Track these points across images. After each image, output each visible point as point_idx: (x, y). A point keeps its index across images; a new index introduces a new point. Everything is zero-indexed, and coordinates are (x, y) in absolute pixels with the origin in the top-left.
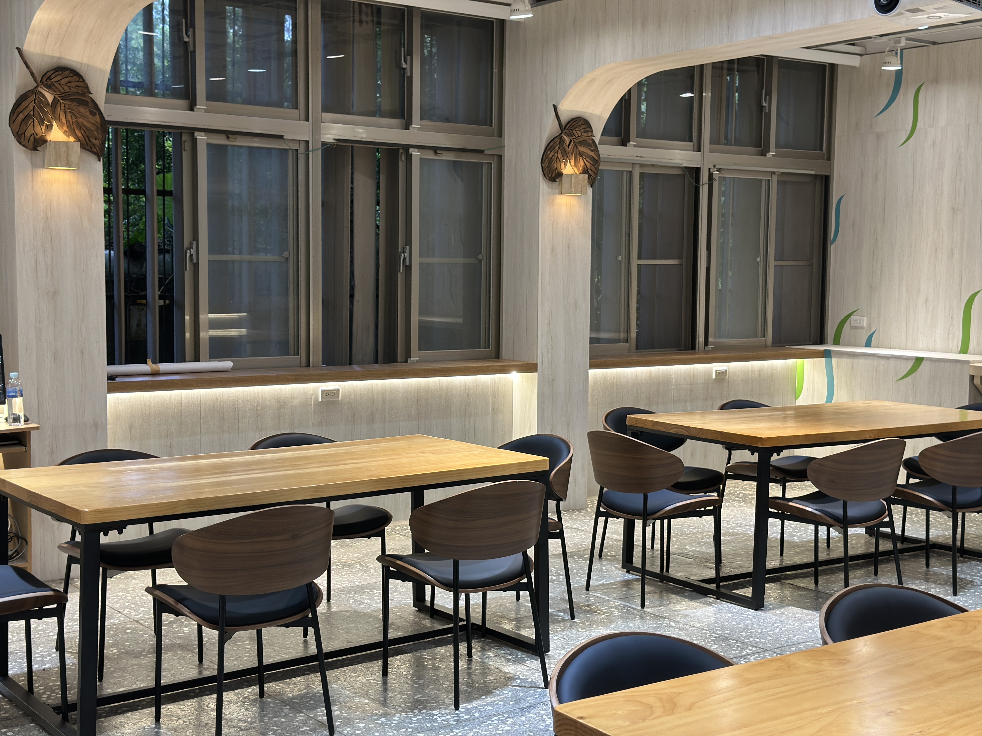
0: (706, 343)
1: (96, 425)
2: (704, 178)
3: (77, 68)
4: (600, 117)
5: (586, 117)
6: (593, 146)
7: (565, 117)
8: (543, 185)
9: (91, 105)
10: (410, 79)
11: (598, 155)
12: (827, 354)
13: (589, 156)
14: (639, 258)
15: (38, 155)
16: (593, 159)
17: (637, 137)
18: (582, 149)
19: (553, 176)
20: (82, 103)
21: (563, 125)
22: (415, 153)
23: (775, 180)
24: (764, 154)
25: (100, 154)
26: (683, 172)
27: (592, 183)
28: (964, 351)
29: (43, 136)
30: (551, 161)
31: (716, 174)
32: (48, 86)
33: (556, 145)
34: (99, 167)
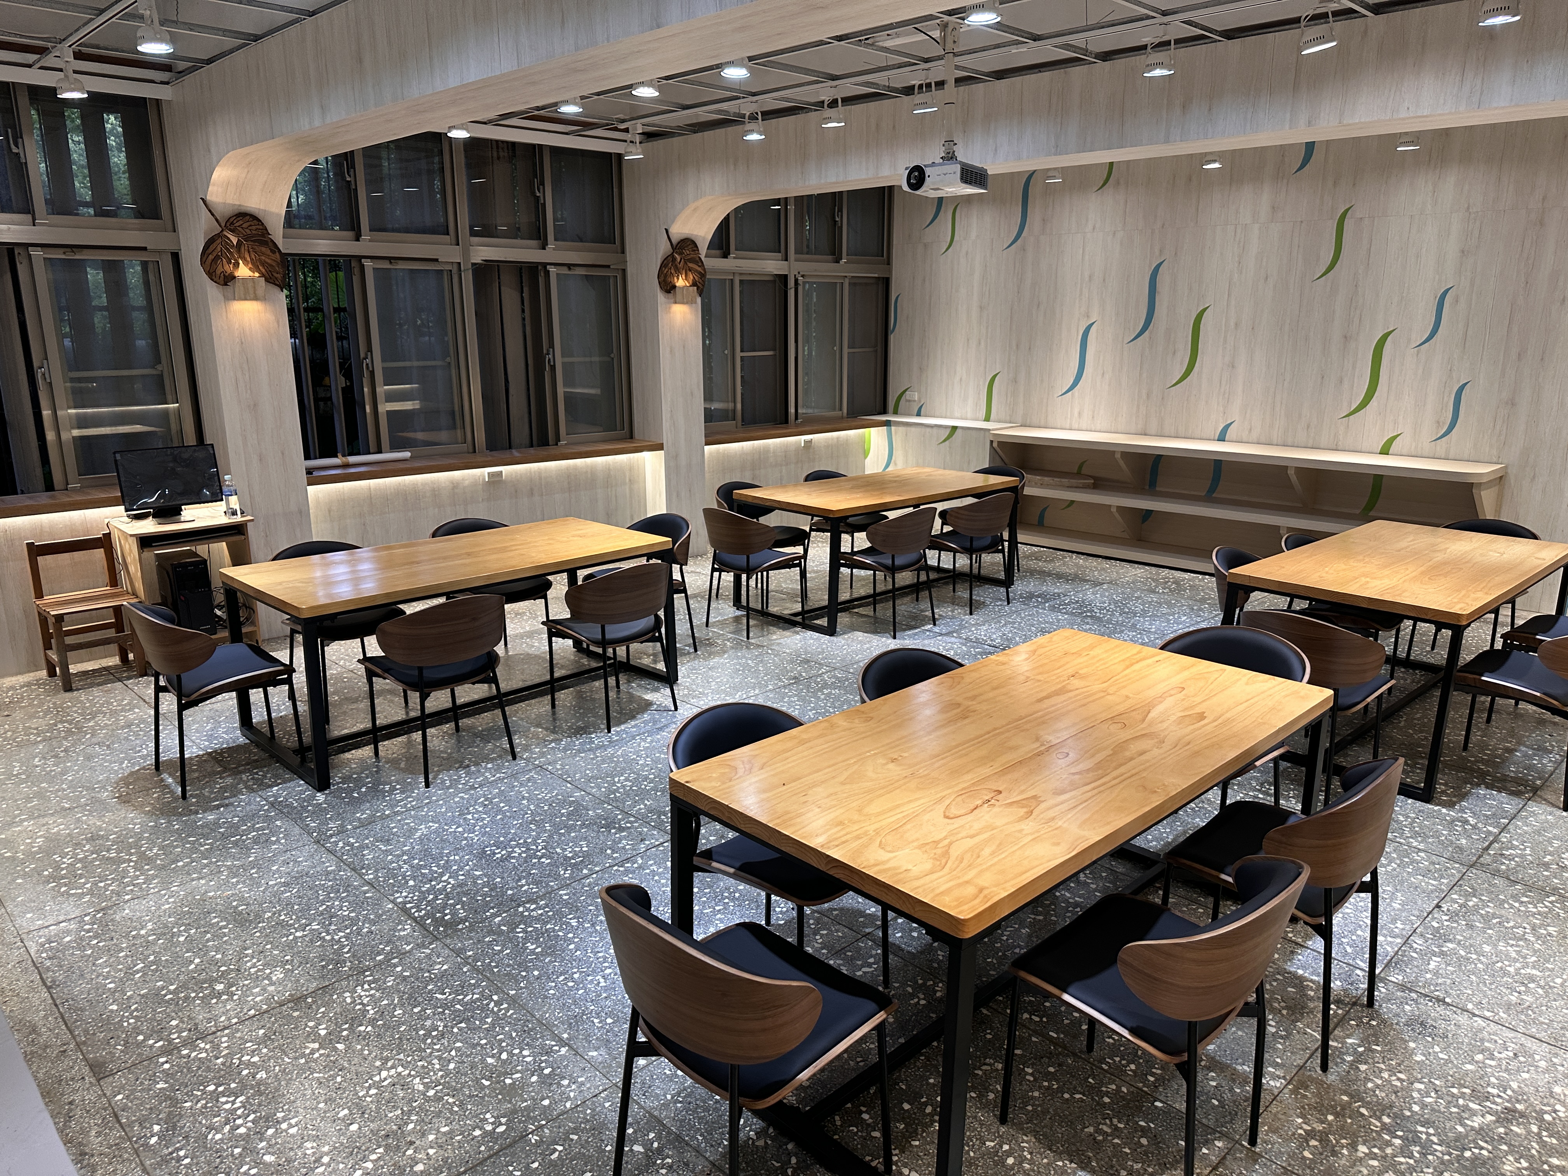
0: (796, 418)
1: (300, 512)
2: (791, 283)
3: (256, 214)
4: (704, 238)
5: (693, 238)
6: (700, 262)
7: (674, 242)
8: (661, 297)
9: (270, 244)
10: (544, 205)
11: (704, 270)
12: (887, 424)
13: (696, 271)
14: (742, 351)
15: (229, 289)
16: (700, 273)
17: (736, 250)
18: (691, 265)
19: (669, 288)
20: (263, 243)
21: (674, 245)
22: (551, 269)
23: (847, 283)
24: (838, 261)
25: (282, 286)
26: (775, 278)
27: (701, 293)
28: (987, 419)
29: (232, 274)
30: (664, 276)
31: (800, 279)
32: (233, 230)
33: (668, 262)
34: (282, 296)
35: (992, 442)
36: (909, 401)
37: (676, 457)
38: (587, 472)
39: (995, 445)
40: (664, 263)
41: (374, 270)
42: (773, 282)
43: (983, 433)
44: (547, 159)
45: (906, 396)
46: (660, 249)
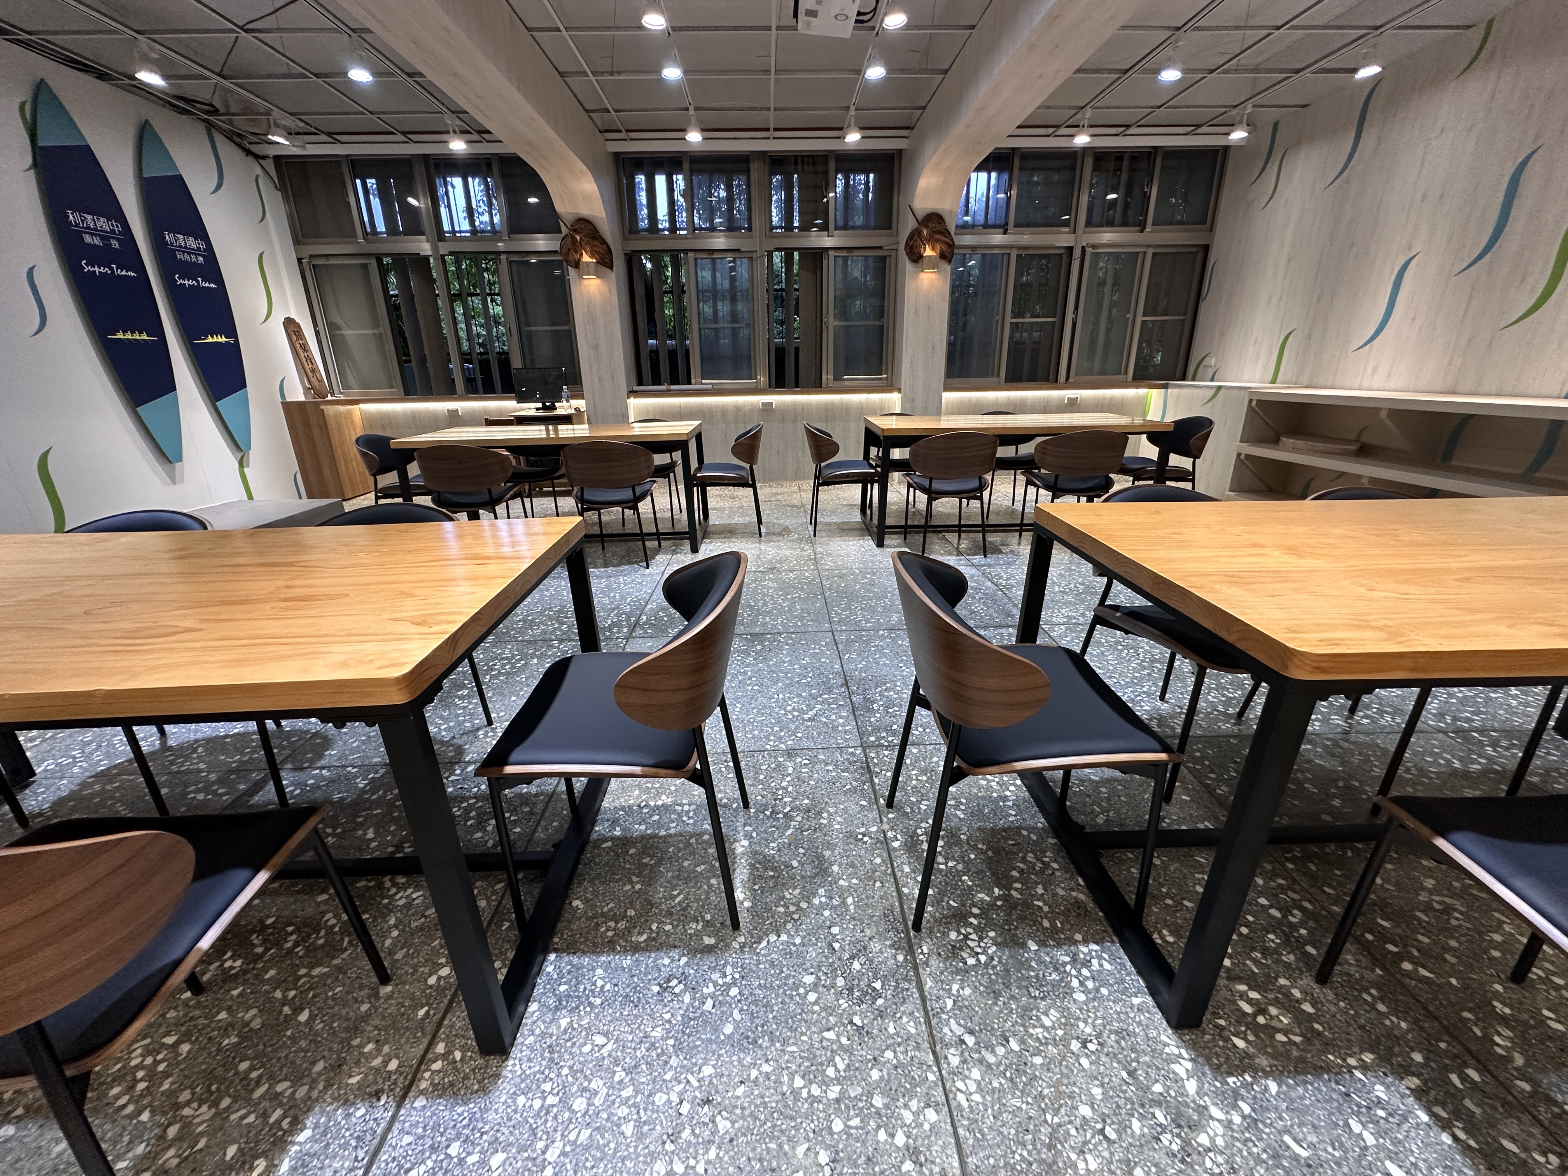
0: (1067, 376)
1: (623, 415)
2: (1077, 253)
3: (589, 218)
4: (950, 211)
5: (939, 212)
6: (948, 237)
7: (921, 215)
8: (909, 266)
9: (601, 239)
11: (952, 240)
12: (1165, 387)
13: (944, 242)
14: (1014, 317)
15: (580, 271)
16: (948, 244)
17: (1016, 226)
18: (938, 236)
19: (916, 258)
20: (595, 238)
21: (920, 218)
22: (831, 253)
23: (1150, 252)
24: (1142, 231)
25: (611, 267)
26: (1062, 251)
27: (950, 262)
28: (1273, 381)
29: (579, 260)
30: (912, 247)
31: (1089, 250)
32: (575, 231)
33: (914, 235)
34: (613, 275)
35: (1251, 401)
36: (1206, 367)
37: (912, 398)
39: (1254, 404)
40: (911, 237)
41: (696, 259)
42: (1061, 255)
43: (1243, 391)
44: (832, 165)
45: (1205, 363)
46: (909, 224)
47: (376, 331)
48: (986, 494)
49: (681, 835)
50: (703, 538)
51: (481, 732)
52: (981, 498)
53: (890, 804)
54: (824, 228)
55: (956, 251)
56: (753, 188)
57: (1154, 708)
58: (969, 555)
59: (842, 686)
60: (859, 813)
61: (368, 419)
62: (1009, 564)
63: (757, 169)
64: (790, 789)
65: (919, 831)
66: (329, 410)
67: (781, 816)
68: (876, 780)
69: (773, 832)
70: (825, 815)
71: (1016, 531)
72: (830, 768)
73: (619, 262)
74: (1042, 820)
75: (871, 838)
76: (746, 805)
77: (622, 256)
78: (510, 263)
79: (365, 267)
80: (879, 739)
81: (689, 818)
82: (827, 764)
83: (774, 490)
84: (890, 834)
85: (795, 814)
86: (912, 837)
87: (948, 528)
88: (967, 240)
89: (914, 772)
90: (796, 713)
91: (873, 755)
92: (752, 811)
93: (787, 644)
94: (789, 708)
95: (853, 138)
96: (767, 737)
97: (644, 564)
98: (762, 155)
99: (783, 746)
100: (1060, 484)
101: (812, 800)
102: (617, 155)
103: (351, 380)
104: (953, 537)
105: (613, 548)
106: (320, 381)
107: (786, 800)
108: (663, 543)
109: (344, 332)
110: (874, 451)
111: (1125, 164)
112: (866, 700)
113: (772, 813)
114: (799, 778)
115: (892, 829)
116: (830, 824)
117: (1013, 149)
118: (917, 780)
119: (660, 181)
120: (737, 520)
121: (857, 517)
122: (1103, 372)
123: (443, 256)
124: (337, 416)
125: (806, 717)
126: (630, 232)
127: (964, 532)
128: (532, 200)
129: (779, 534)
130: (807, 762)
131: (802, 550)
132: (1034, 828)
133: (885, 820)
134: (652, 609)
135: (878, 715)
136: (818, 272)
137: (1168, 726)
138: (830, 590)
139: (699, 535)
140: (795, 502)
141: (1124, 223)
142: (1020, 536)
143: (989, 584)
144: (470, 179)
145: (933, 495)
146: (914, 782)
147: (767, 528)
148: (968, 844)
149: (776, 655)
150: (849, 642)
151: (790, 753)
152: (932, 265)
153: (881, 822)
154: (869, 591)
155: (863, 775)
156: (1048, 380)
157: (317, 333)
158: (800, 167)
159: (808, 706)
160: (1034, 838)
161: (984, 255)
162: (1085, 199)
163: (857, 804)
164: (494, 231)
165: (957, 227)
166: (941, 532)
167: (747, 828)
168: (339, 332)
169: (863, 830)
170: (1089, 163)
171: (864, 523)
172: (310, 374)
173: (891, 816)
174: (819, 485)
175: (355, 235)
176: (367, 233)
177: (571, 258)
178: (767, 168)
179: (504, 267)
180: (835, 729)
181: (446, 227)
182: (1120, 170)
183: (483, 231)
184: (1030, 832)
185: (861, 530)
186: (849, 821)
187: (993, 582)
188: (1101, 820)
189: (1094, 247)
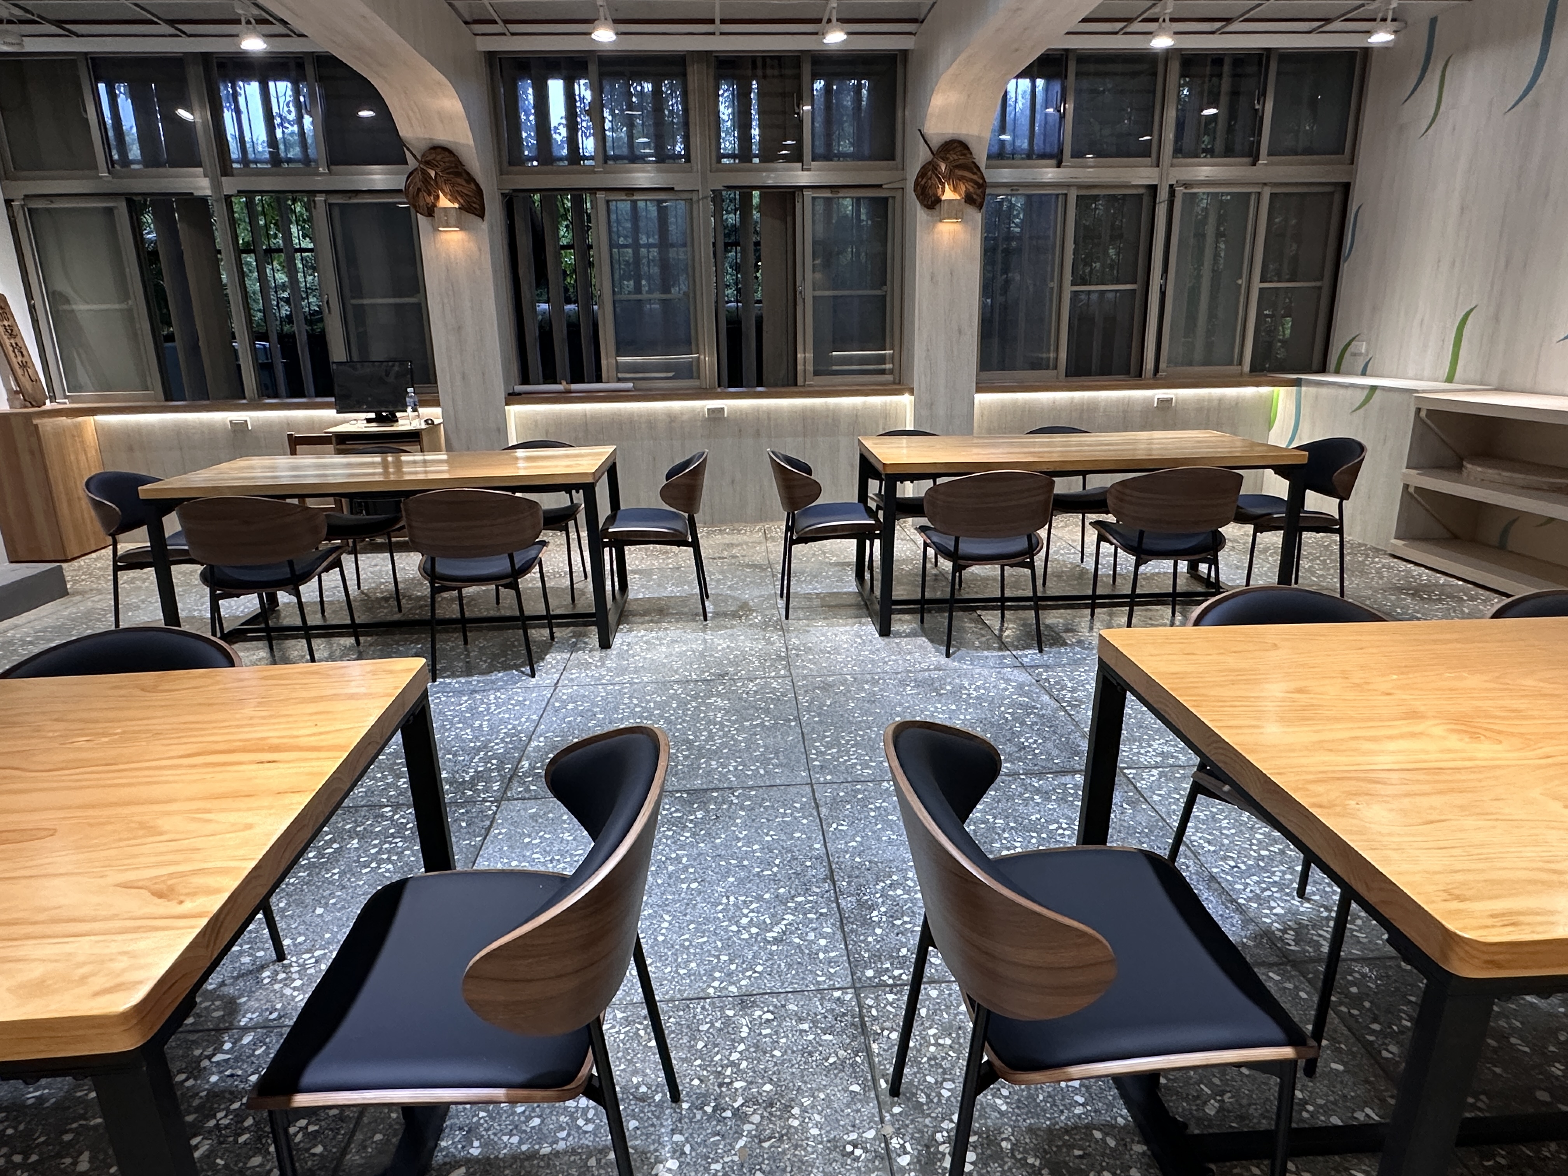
0: (1157, 369)
2: (1163, 195)
3: (448, 146)
4: (979, 138)
5: (962, 138)
6: (976, 170)
7: (935, 143)
8: (921, 214)
11: (983, 178)
12: (1297, 383)
13: (971, 180)
14: (1073, 283)
15: (435, 220)
16: (976, 183)
18: (961, 173)
19: (931, 202)
20: (458, 174)
21: (935, 149)
22: (807, 193)
23: (1267, 193)
24: (1254, 164)
25: (482, 216)
26: (1141, 191)
27: (980, 207)
28: (1450, 379)
29: (434, 206)
30: (924, 188)
31: (1179, 190)
32: (428, 163)
33: (928, 171)
34: (484, 226)
35: (1419, 410)
36: (1354, 355)
37: (931, 405)
38: (827, 416)
39: (1423, 414)
40: (923, 173)
41: (608, 202)
42: (1140, 196)
43: (1406, 396)
44: (807, 69)
45: (1351, 349)
46: (920, 156)
47: (124, 306)
48: (1039, 560)
49: (574, 1152)
50: (619, 623)
51: (266, 973)
52: (1031, 566)
53: (895, 1090)
54: (797, 156)
55: (988, 191)
56: (691, 98)
57: (1289, 911)
58: (1017, 648)
59: (824, 880)
60: (848, 1106)
61: (107, 436)
62: (1076, 663)
63: (696, 76)
64: (744, 1065)
65: (939, 1137)
66: (46, 424)
67: (728, 1114)
68: (875, 1047)
69: (716, 1144)
70: (796, 1111)
71: (1086, 606)
72: (805, 1026)
73: (493, 206)
74: (1125, 1112)
75: (866, 1150)
76: (676, 1097)
77: (498, 197)
78: (330, 206)
79: (109, 211)
80: (879, 973)
81: (588, 1121)
82: (800, 1020)
83: (727, 539)
84: (895, 1143)
85: (750, 1111)
86: (927, 1147)
87: (987, 603)
88: (1005, 175)
89: (932, 1031)
90: (754, 930)
91: (870, 1002)
92: (685, 1106)
93: (742, 809)
94: (745, 921)
95: (835, 38)
96: (710, 974)
97: (527, 669)
98: (704, 56)
99: (733, 989)
100: (1147, 543)
101: (776, 1085)
102: (491, 56)
103: (83, 377)
104: (992, 618)
105: (481, 641)
106: (35, 380)
107: (738, 1085)
108: (558, 632)
109: (74, 307)
110: (874, 486)
111: (1226, 69)
112: (861, 904)
113: (715, 1109)
114: (757, 1046)
115: (898, 1133)
116: (804, 1128)
117: (1067, 50)
118: (937, 1045)
119: (556, 88)
120: (671, 590)
121: (851, 585)
122: (1207, 362)
123: (228, 198)
124: (59, 433)
125: (770, 935)
126: (511, 164)
127: (1010, 608)
128: (365, 114)
129: (735, 615)
130: (770, 1016)
131: (769, 642)
132: (1113, 1127)
133: (888, 1117)
134: (538, 749)
135: (878, 931)
136: (789, 219)
137: (1311, 942)
138: (809, 712)
139: (612, 618)
140: (758, 559)
141: (1229, 152)
142: (1092, 614)
143: (1046, 698)
144: (271, 85)
145: (961, 561)
146: (932, 1049)
147: (714, 604)
148: (1013, 1156)
149: (726, 829)
150: (836, 803)
151: (745, 1002)
152: (955, 213)
153: (882, 1121)
154: (867, 713)
155: (854, 1038)
156: (1127, 372)
157: (32, 309)
158: (759, 72)
159: (773, 916)
160: (1112, 1143)
161: (1029, 197)
162: (1171, 115)
163: (845, 1090)
164: (306, 160)
165: (989, 157)
166: (975, 609)
167: (677, 1138)
168: (66, 307)
169: (853, 1136)
170: (1175, 68)
171: (861, 594)
172: (19, 372)
173: (897, 1110)
174: (794, 542)
175: (96, 168)
176: (113, 162)
177: (421, 203)
178: (712, 72)
179: (321, 212)
180: (813, 956)
181: (235, 153)
182: (1220, 76)
183: (289, 161)
184: (1106, 1134)
185: (857, 606)
186: (832, 1121)
187: (1051, 696)
188: (1211, 1108)
189: (1186, 185)
